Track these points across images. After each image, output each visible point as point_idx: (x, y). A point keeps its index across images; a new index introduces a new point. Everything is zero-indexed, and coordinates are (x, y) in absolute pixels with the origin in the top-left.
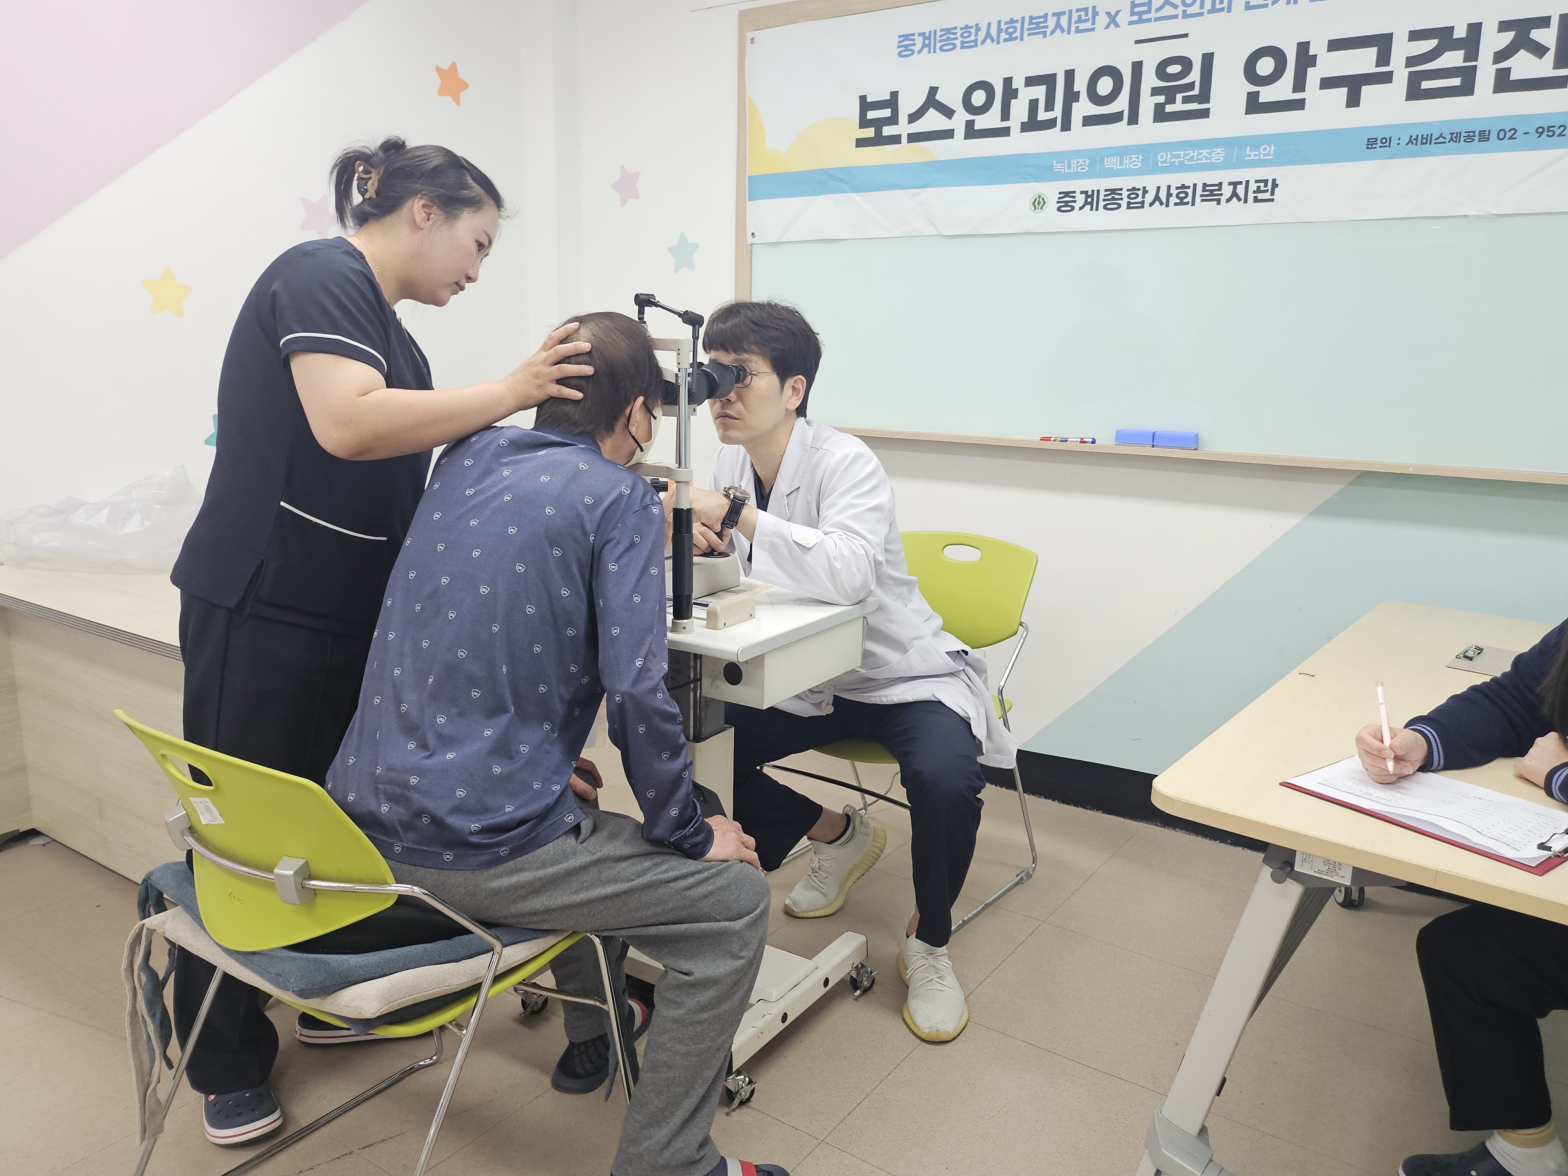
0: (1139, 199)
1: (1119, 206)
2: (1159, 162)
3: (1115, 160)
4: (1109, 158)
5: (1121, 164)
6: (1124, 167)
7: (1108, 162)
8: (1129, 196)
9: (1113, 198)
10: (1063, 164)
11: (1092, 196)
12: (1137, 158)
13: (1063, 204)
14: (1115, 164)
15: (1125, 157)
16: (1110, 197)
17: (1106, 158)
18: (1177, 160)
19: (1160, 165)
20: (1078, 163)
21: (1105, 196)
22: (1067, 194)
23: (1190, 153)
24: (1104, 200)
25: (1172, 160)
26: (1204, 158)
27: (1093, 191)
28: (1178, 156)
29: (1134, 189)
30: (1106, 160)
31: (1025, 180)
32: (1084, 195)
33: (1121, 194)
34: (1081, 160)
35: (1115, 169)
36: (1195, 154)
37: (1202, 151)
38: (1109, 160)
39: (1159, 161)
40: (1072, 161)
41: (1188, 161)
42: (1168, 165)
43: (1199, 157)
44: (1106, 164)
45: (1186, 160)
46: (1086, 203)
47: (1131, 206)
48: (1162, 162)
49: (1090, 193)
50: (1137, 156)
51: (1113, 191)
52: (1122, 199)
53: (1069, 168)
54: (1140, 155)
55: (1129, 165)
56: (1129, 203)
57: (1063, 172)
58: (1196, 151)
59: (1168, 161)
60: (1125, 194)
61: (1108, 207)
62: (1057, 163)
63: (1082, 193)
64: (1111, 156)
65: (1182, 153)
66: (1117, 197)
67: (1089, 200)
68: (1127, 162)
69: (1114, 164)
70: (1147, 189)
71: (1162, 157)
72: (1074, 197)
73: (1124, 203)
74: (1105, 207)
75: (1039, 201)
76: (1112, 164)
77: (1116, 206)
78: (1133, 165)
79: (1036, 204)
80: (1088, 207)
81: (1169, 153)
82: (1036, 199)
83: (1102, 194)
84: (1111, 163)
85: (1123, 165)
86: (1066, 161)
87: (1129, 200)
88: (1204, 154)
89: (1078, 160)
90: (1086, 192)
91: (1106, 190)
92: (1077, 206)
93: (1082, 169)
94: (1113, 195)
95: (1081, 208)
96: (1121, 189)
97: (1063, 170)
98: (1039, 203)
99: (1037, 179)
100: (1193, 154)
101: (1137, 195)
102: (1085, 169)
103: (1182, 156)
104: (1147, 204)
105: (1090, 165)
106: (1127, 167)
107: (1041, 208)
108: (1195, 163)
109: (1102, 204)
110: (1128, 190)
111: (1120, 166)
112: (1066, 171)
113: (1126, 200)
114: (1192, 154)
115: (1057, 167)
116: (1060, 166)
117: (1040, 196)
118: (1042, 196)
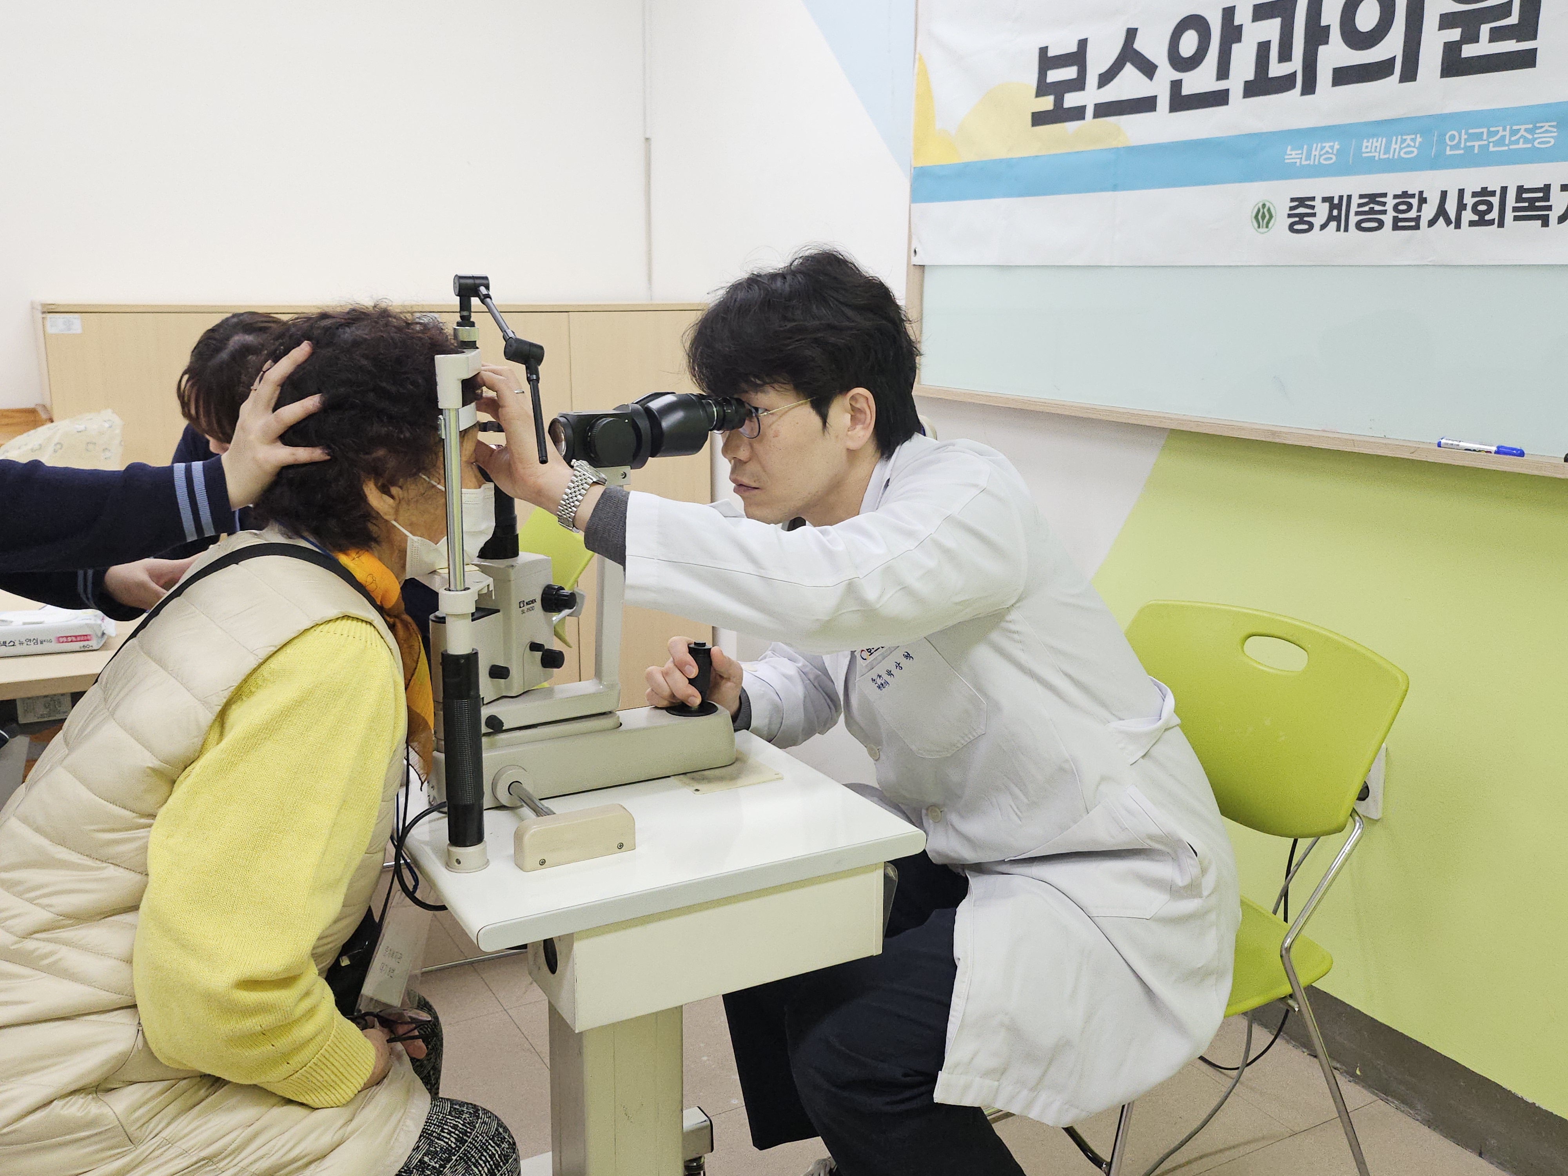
0: (1413, 214)
1: (1381, 224)
2: (1448, 148)
3: (1378, 144)
4: (1371, 140)
5: (1387, 151)
6: (1391, 157)
7: (1367, 147)
8: (1396, 208)
9: (1372, 211)
10: (1300, 152)
11: (1339, 207)
12: (1413, 140)
13: (1297, 219)
14: (1378, 150)
15: (1394, 138)
16: (1366, 208)
17: (1365, 141)
18: (1476, 144)
19: (1448, 152)
20: (1322, 148)
21: (1360, 205)
22: (1301, 201)
23: (1498, 131)
24: (1358, 213)
25: (1468, 144)
26: (1521, 140)
27: (1341, 197)
28: (1479, 137)
29: (1405, 194)
30: (1365, 144)
31: (1245, 179)
32: (1327, 205)
33: (1384, 204)
34: (1327, 145)
35: (1377, 158)
36: (1507, 133)
37: (1518, 127)
38: (1369, 144)
39: (1447, 145)
40: (1314, 145)
41: (1494, 147)
42: (1462, 152)
43: (1513, 139)
44: (1364, 150)
45: (1491, 144)
46: (1330, 218)
47: (1400, 224)
48: (1452, 148)
49: (1336, 201)
50: (1413, 136)
51: (1372, 198)
52: (1384, 212)
53: (1309, 157)
54: (1418, 136)
55: (1399, 152)
56: (1396, 220)
57: (1298, 164)
58: (1508, 127)
59: (1462, 146)
60: (1390, 202)
61: (1364, 225)
62: (1290, 149)
63: (1324, 200)
64: (1374, 136)
65: (1485, 130)
66: (1377, 208)
67: (1335, 213)
68: (1397, 147)
69: (1376, 151)
70: (1424, 196)
71: (1452, 138)
72: (1313, 207)
73: (1388, 219)
74: (1358, 226)
75: (1264, 213)
76: (1373, 150)
77: (1375, 225)
78: (1405, 153)
79: (1260, 217)
80: (1332, 226)
81: (1463, 131)
82: (1259, 210)
83: (1355, 201)
84: (1372, 147)
85: (1389, 153)
87: (1396, 214)
88: (1522, 132)
89: (1323, 144)
90: (1330, 200)
91: (1361, 196)
92: (1317, 222)
93: (1325, 159)
94: (1372, 206)
95: (1323, 227)
96: (1385, 195)
97: (1298, 161)
98: (1263, 217)
99: (1261, 176)
100: (1504, 133)
101: (1410, 206)
102: (1331, 158)
103: (1485, 137)
104: (1424, 223)
105: (1339, 153)
106: (1396, 157)
107: (1267, 227)
108: (1506, 148)
109: (1353, 219)
110: (1395, 197)
111: (1385, 154)
112: (1304, 163)
113: (1391, 213)
114: (1501, 133)
115: (1291, 155)
116: (1296, 154)
117: (1264, 206)
118: (1268, 205)
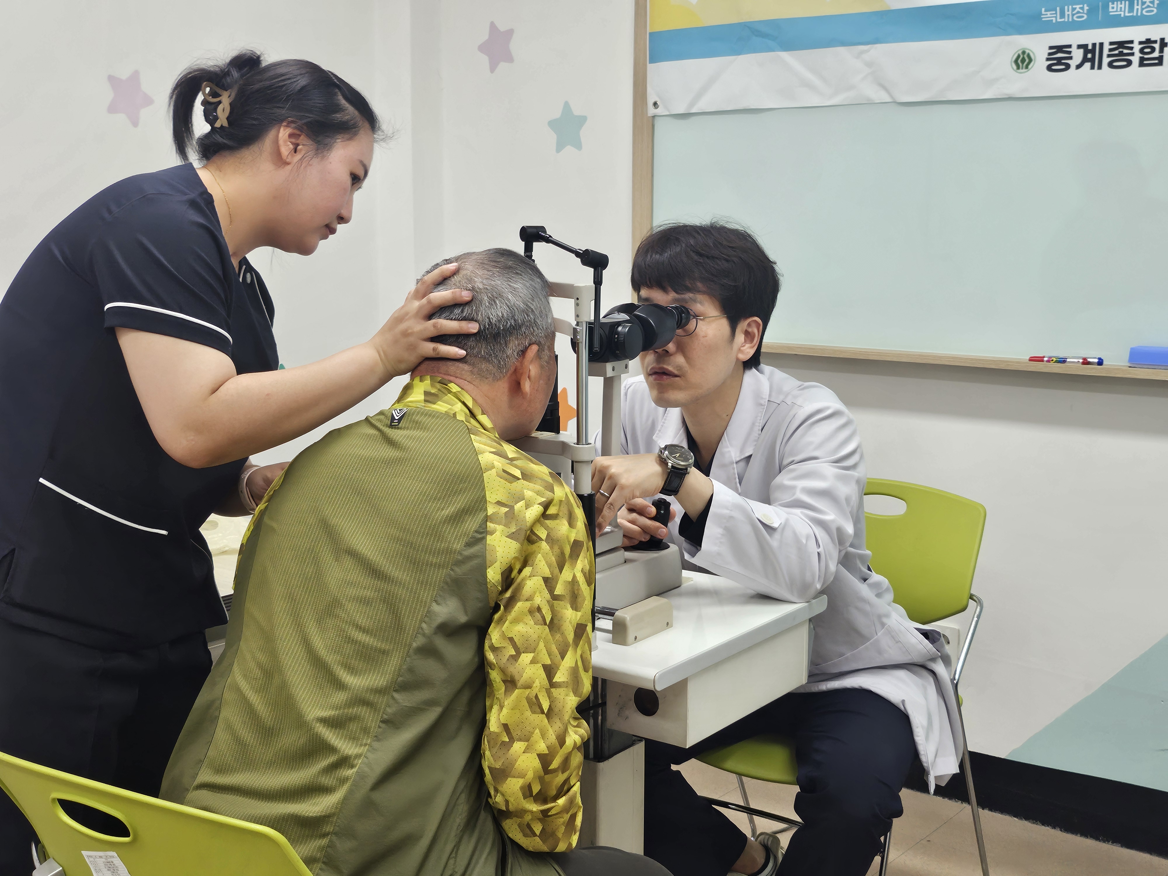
0: (1156, 54)
1: (1129, 63)
3: (1123, 6)
4: (1115, 3)
5: (1131, 10)
6: (1135, 14)
7: (1113, 7)
8: (1142, 51)
9: (1121, 54)
10: (1054, 12)
11: (1093, 51)
12: (1152, 2)
13: (1055, 62)
14: (1123, 9)
15: (1136, 2)
16: (1116, 52)
17: (1110, 3)
20: (1074, 9)
21: (1110, 50)
22: (1060, 49)
24: (1109, 56)
27: (1094, 45)
29: (1148, 41)
30: (1111, 5)
31: (1005, 32)
32: (1081, 51)
33: (1132, 48)
34: (1078, 7)
35: (1122, 16)
38: (1115, 6)
40: (1066, 7)
44: (1111, 10)
46: (1085, 60)
47: (1145, 62)
49: (1090, 47)
50: (1151, 0)
51: (1121, 44)
52: (1132, 54)
53: (1062, 15)
54: (1155, 0)
55: (1142, 11)
56: (1142, 60)
57: (1054, 21)
60: (1137, 47)
61: (1115, 64)
62: (1046, 11)
63: (1079, 47)
64: (1117, 1)
66: (1125, 51)
67: (1089, 56)
68: (1139, 7)
69: (1121, 11)
72: (1070, 52)
73: (1135, 59)
74: (1110, 65)
75: (1024, 58)
76: (1119, 10)
77: (1124, 63)
78: (1147, 12)
79: (1019, 61)
80: (1088, 65)
82: (1019, 56)
83: (1107, 47)
84: (1118, 8)
85: (1133, 12)
86: (1058, 8)
87: (1142, 55)
89: (1074, 7)
90: (1084, 47)
91: (1111, 43)
92: (1073, 63)
93: (1078, 17)
94: (1121, 50)
95: (1077, 67)
96: (1132, 42)
97: (1053, 19)
98: (1023, 61)
99: (1021, 30)
101: (1153, 50)
102: (1083, 17)
105: (1089, 12)
106: (1139, 14)
107: (1026, 68)
109: (1106, 60)
110: (1141, 43)
111: (1129, 12)
112: (1059, 20)
113: (1138, 55)
115: (1047, 14)
116: (1051, 14)
117: (1024, 53)
118: (1027, 51)
